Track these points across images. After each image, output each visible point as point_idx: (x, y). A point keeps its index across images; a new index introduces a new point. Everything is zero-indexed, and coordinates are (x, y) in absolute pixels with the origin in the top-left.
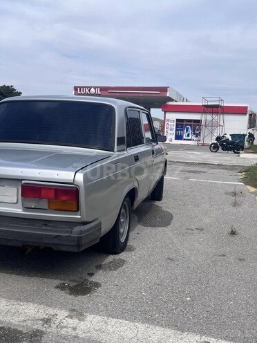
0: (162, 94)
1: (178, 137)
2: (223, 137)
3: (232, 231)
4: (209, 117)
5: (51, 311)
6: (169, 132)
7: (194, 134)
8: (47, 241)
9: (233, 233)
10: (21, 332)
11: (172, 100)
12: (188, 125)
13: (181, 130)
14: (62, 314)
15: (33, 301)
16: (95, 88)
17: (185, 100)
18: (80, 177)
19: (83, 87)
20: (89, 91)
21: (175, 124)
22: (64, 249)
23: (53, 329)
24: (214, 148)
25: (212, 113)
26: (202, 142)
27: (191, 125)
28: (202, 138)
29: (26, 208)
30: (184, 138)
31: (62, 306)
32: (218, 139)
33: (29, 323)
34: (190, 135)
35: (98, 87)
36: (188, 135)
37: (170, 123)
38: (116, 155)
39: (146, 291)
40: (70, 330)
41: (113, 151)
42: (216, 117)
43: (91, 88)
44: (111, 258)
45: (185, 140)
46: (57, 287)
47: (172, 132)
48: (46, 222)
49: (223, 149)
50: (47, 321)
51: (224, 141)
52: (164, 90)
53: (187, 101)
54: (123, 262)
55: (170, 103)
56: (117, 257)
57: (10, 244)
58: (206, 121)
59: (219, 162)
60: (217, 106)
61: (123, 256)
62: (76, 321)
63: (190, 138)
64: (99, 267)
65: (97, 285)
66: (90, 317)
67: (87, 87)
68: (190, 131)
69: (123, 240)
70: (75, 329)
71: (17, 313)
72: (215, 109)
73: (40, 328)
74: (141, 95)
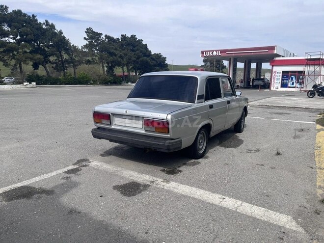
0: (270, 52)
1: (283, 85)
2: (319, 85)
3: (278, 153)
4: (312, 68)
5: (155, 179)
6: (276, 81)
7: (298, 82)
8: (154, 146)
9: (278, 154)
10: (141, 184)
11: (279, 56)
12: (292, 75)
13: (286, 80)
14: (160, 180)
15: (149, 174)
16: (216, 51)
17: (292, 54)
18: (169, 117)
19: (208, 51)
20: (212, 53)
21: (281, 75)
22: (162, 150)
23: (154, 185)
24: (311, 94)
25: (315, 65)
26: (304, 89)
27: (295, 76)
28: (305, 85)
29: (146, 131)
30: (289, 86)
31: (161, 177)
32: (315, 87)
33: (145, 182)
34: (295, 84)
35: (218, 51)
36: (293, 84)
37: (276, 74)
38: (196, 105)
39: (205, 176)
40: (161, 186)
41: (194, 103)
42: (317, 68)
43: (213, 51)
44: (193, 161)
45: (289, 87)
46: (161, 170)
47: (278, 81)
48: (155, 138)
49: (319, 95)
50: (153, 182)
51: (320, 89)
52: (273, 48)
53: (294, 55)
54: (199, 163)
55: (277, 59)
56: (196, 160)
57: (139, 147)
58: (308, 71)
59: (307, 106)
60: (319, 59)
61: (200, 160)
62: (166, 183)
63: (294, 86)
64: (185, 164)
65: (181, 171)
66: (172, 183)
67: (211, 51)
68: (294, 80)
69: (201, 152)
70: (163, 186)
71: (141, 178)
72: (317, 62)
73: (149, 184)
74: (252, 54)
